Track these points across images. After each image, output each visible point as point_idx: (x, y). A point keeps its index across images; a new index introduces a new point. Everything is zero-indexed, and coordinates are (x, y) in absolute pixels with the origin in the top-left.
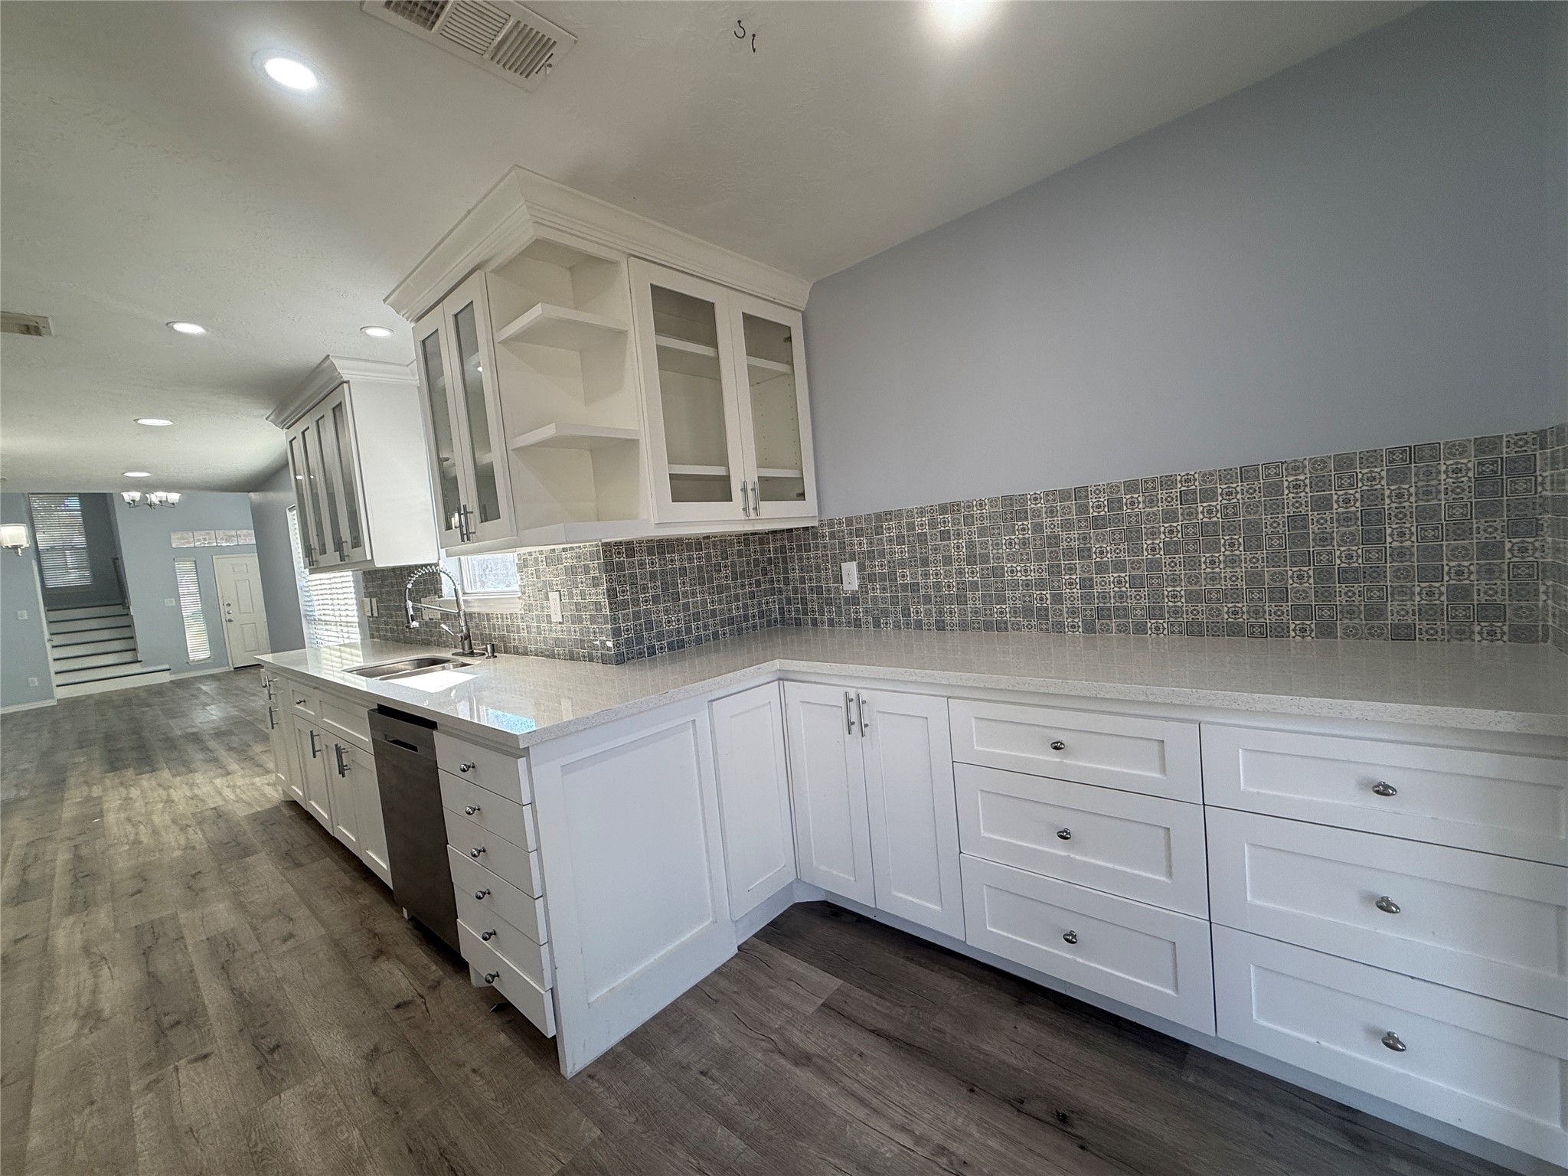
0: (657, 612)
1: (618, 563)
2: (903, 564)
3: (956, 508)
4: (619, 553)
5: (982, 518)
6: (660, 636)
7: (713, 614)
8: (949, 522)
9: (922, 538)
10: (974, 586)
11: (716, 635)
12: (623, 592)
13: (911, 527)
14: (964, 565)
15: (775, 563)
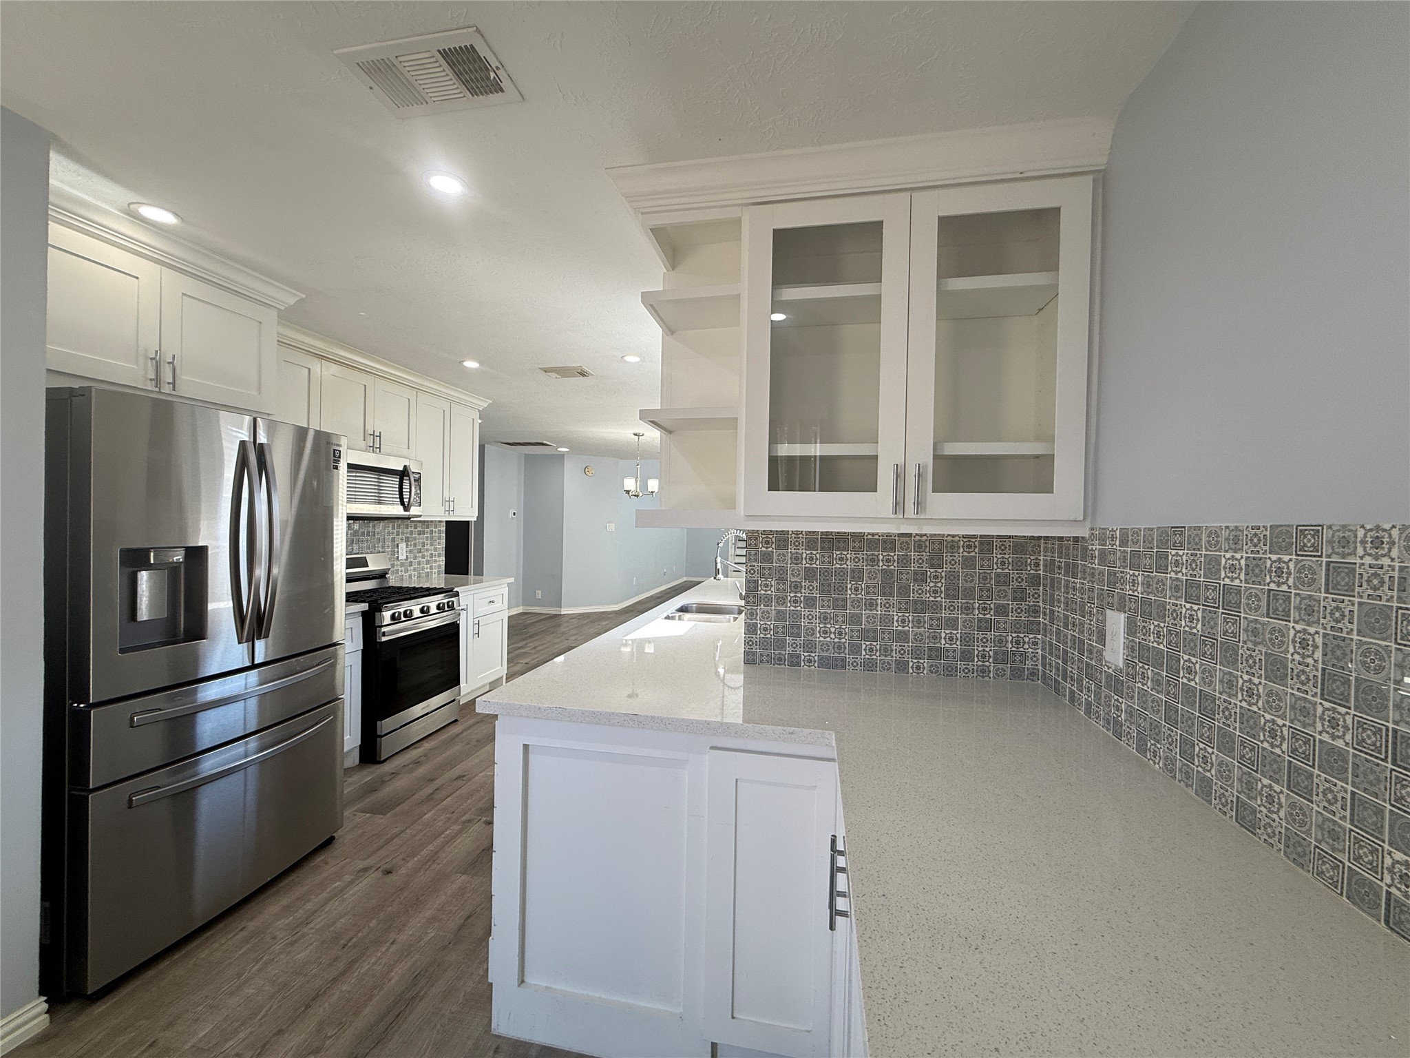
0: (810, 618)
1: (764, 554)
2: (1190, 642)
3: (1309, 541)
4: (767, 543)
5: (1376, 579)
6: (810, 646)
7: (903, 637)
8: (1289, 574)
9: (1230, 598)
10: (1334, 761)
11: (902, 666)
12: (766, 586)
13: (1213, 566)
14: (1313, 695)
15: (1044, 584)
